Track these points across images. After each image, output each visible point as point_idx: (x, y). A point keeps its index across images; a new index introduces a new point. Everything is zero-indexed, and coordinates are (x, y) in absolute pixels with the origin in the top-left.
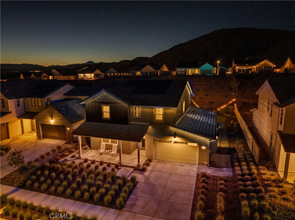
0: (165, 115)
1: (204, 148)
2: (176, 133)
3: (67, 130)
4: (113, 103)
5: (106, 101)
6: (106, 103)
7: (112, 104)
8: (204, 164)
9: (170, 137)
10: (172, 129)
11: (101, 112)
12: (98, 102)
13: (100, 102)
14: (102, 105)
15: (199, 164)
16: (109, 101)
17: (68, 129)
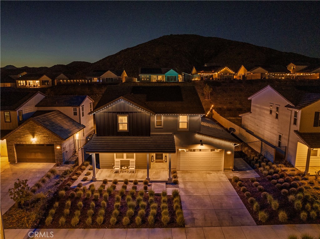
0: (190, 123)
1: (229, 153)
2: (201, 141)
3: (57, 149)
4: (132, 112)
5: (123, 110)
6: (123, 113)
7: (132, 114)
8: (230, 169)
9: (196, 145)
10: (198, 136)
11: (116, 124)
12: (113, 112)
13: (115, 112)
14: (117, 115)
15: (224, 169)
16: (127, 110)
17: (58, 147)
